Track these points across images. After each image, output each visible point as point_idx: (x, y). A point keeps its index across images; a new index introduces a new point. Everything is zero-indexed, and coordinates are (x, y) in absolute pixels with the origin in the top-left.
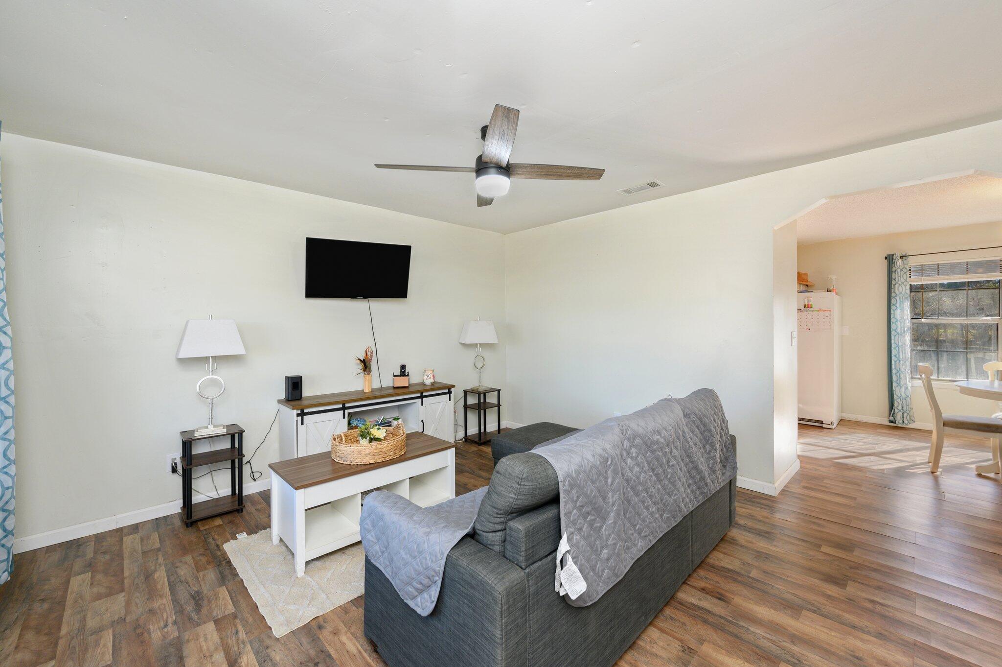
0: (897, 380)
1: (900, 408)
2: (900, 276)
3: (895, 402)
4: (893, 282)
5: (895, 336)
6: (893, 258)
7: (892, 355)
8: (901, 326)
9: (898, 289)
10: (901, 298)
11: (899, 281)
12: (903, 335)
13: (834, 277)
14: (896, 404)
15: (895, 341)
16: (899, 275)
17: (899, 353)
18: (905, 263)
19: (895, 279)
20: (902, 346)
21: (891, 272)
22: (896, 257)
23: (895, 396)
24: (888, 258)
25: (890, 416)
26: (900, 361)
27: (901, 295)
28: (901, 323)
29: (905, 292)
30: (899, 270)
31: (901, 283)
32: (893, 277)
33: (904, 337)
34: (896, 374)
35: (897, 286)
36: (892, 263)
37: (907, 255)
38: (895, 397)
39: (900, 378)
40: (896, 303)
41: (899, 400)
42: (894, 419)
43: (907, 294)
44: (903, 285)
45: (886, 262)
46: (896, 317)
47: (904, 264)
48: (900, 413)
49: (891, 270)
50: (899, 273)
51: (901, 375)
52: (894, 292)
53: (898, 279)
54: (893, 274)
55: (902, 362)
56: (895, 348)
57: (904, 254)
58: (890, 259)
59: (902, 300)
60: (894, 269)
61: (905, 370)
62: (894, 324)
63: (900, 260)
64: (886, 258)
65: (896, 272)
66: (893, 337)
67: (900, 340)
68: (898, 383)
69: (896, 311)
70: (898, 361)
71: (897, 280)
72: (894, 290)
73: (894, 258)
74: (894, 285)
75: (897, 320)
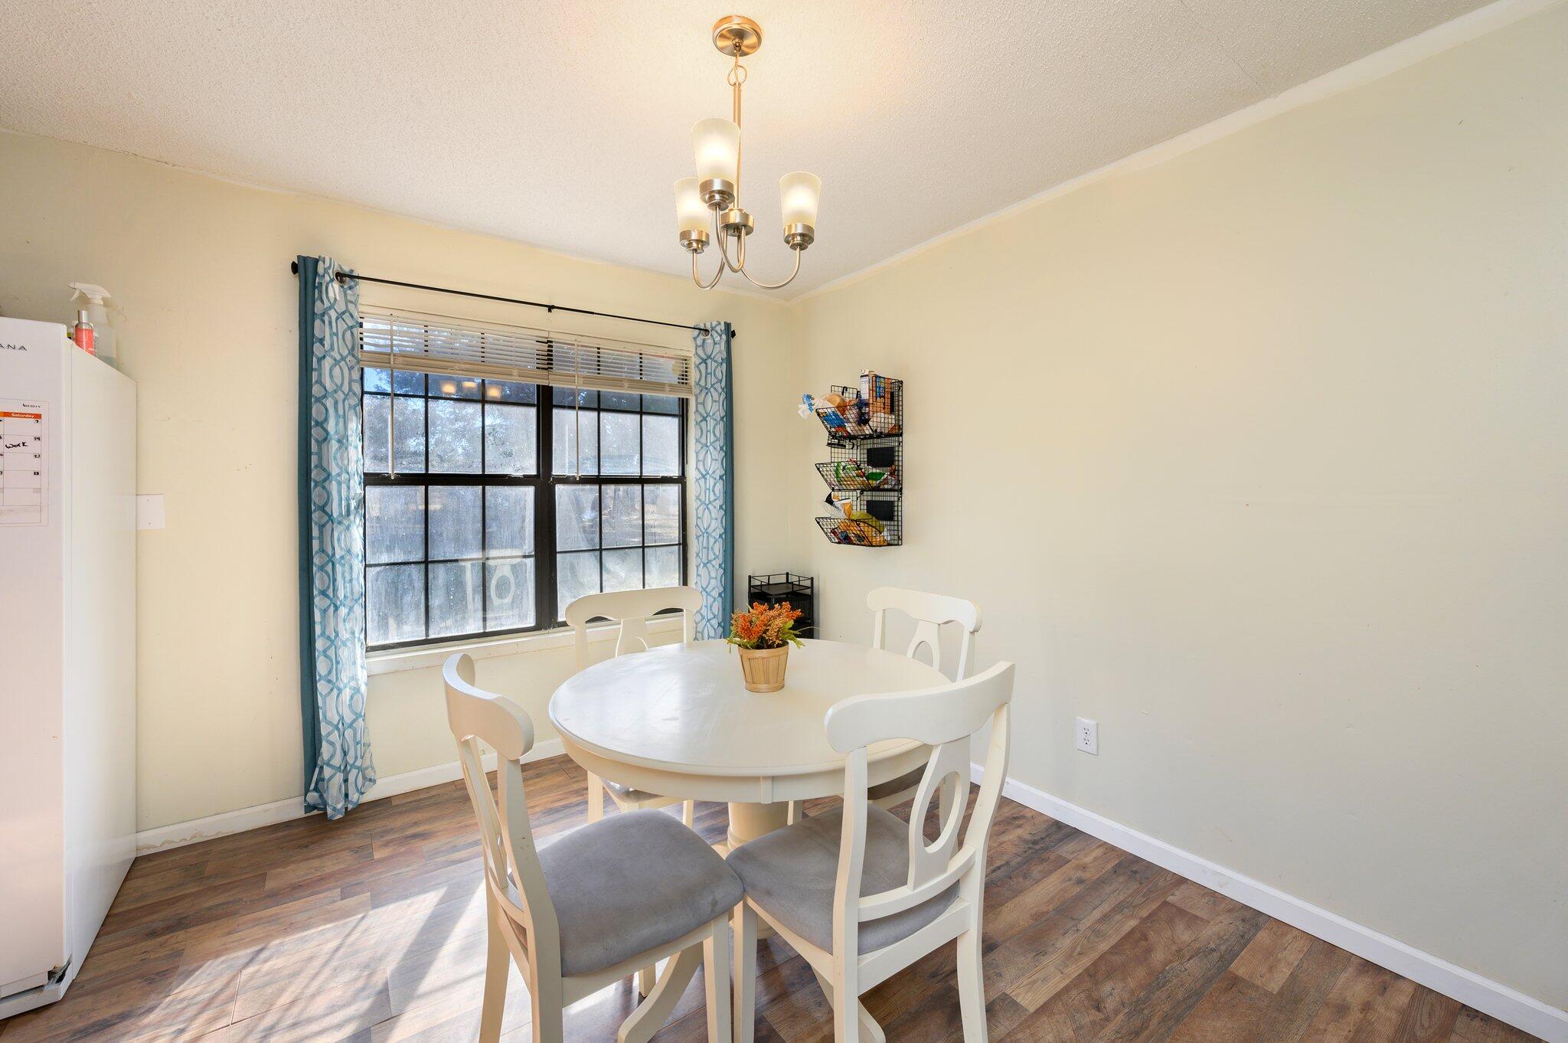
0: (330, 672)
1: (337, 761)
2: (337, 334)
3: (324, 743)
4: (317, 349)
5: (322, 527)
6: (316, 273)
7: (315, 592)
8: (339, 492)
9: (331, 376)
10: (340, 405)
11: (332, 348)
12: (346, 522)
13: (98, 294)
14: (325, 751)
15: (321, 542)
16: (334, 330)
17: (335, 580)
18: (349, 298)
19: (321, 341)
20: (342, 557)
21: (309, 317)
22: (326, 270)
23: (323, 725)
24: (301, 269)
25: (307, 791)
26: (336, 608)
27: (340, 396)
28: (339, 483)
29: (350, 389)
30: (333, 314)
31: (338, 357)
32: (317, 333)
33: (348, 528)
34: (325, 651)
35: (327, 363)
36: (314, 287)
37: (354, 274)
38: (324, 729)
39: (338, 663)
40: (326, 420)
41: (335, 737)
42: (321, 796)
43: (355, 394)
44: (342, 364)
45: (293, 283)
46: (325, 465)
47: (347, 302)
48: (340, 777)
49: (309, 312)
50: (334, 324)
51: (340, 652)
52: (320, 382)
53: (332, 345)
54: (317, 322)
55: (343, 611)
56: (322, 568)
57: (346, 269)
58: (305, 270)
59: (341, 412)
60: (319, 307)
61: (353, 633)
62: (319, 488)
63: (336, 285)
64: (295, 268)
65: (326, 318)
66: (315, 532)
67: (339, 540)
68: (329, 681)
69: (324, 446)
70: (332, 608)
71: (327, 342)
72: (320, 375)
73: (320, 270)
74: (320, 360)
75: (329, 475)
